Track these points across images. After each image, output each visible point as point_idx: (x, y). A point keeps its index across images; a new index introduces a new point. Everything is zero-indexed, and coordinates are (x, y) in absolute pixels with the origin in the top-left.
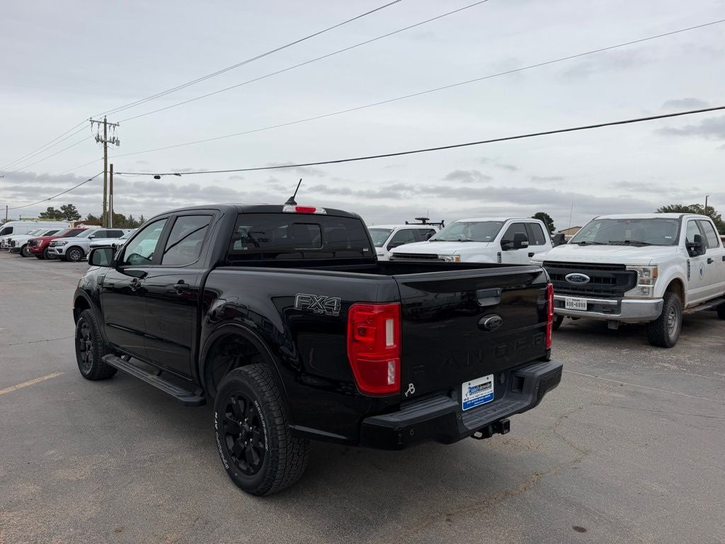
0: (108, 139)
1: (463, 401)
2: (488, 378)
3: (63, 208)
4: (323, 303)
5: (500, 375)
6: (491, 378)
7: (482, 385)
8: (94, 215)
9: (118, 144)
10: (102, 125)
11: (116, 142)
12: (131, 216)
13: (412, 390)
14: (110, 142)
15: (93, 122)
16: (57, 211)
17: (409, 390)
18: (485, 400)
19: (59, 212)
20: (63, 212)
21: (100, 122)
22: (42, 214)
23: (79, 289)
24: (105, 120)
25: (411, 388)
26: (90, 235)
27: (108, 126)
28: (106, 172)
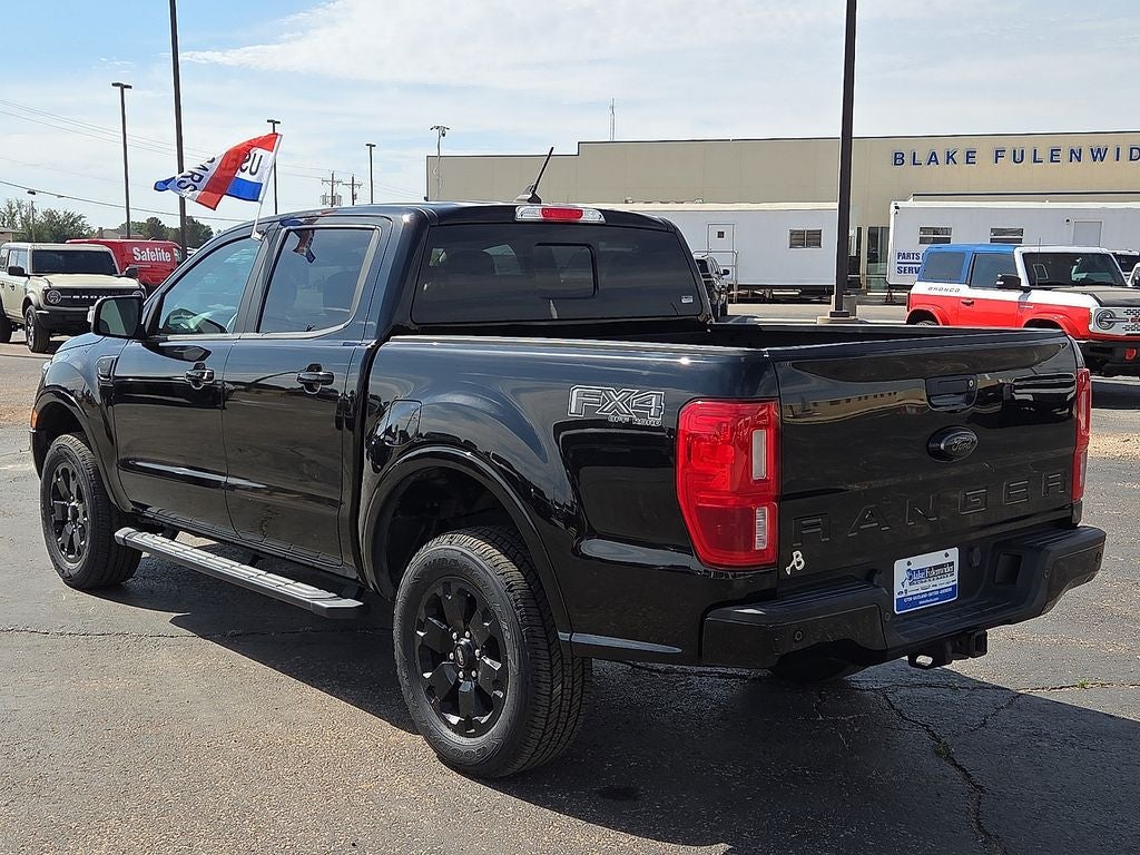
1: (896, 596)
2: (947, 555)
4: (628, 403)
5: (971, 549)
6: (953, 554)
7: (936, 567)
13: (799, 563)
17: (794, 562)
18: (942, 597)
23: (44, 389)
25: (798, 560)
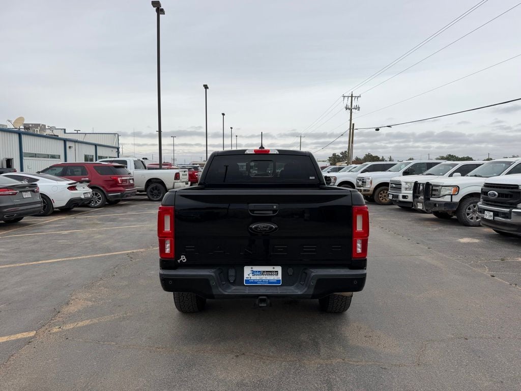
0: (353, 107)
1: (245, 279)
2: (274, 268)
3: (342, 153)
6: (278, 269)
8: (358, 157)
9: (359, 110)
10: (350, 98)
11: (358, 108)
12: (383, 157)
13: (184, 260)
14: (354, 109)
15: (344, 97)
16: (338, 155)
19: (339, 156)
20: (341, 156)
21: (349, 97)
22: (329, 158)
24: (352, 94)
26: (328, 170)
27: (353, 98)
28: (350, 129)
